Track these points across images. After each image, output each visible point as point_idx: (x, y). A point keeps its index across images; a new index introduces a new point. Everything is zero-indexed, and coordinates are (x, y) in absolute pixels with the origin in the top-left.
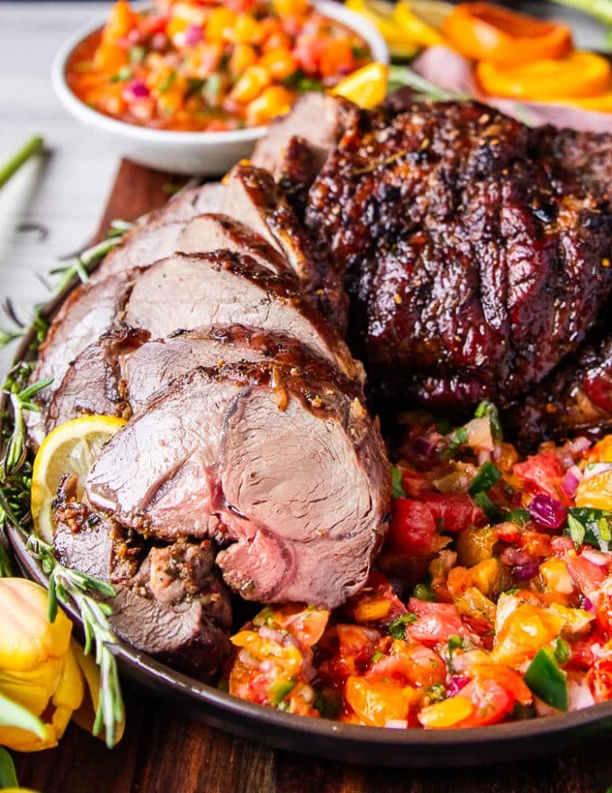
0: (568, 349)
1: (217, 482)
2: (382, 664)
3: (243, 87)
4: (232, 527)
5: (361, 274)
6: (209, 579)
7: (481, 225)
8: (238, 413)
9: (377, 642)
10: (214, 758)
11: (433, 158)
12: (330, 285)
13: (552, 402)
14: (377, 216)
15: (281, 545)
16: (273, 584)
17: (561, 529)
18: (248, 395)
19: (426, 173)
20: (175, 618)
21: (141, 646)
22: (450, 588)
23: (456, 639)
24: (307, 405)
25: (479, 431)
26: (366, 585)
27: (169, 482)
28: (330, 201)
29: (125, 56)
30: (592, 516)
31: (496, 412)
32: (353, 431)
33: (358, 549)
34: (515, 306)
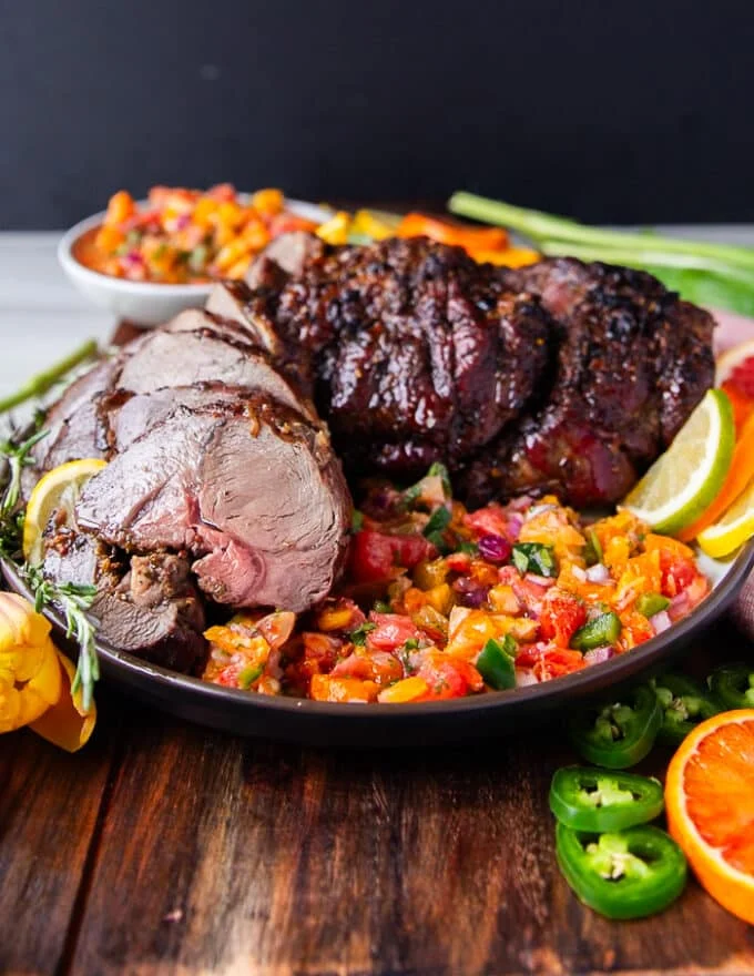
0: (509, 415)
1: (194, 499)
2: (343, 664)
3: (225, 256)
4: (207, 537)
5: (325, 359)
6: (185, 584)
7: (431, 313)
8: (214, 441)
9: (339, 649)
10: (185, 759)
11: (388, 268)
12: (298, 362)
13: (497, 466)
14: (340, 313)
15: (251, 554)
16: (244, 588)
17: (508, 560)
18: (224, 425)
19: (383, 279)
20: (152, 618)
21: (120, 645)
22: (407, 606)
23: (413, 642)
24: (277, 432)
25: (432, 487)
26: (329, 594)
27: (151, 503)
28: (298, 303)
29: (123, 238)
30: (534, 549)
31: (445, 472)
32: (317, 454)
33: (322, 560)
34: (462, 377)
